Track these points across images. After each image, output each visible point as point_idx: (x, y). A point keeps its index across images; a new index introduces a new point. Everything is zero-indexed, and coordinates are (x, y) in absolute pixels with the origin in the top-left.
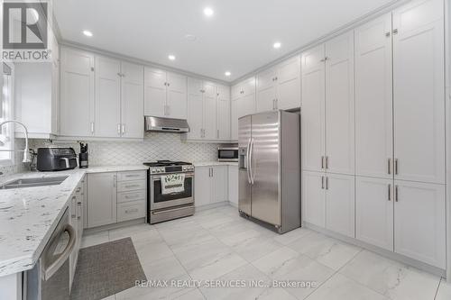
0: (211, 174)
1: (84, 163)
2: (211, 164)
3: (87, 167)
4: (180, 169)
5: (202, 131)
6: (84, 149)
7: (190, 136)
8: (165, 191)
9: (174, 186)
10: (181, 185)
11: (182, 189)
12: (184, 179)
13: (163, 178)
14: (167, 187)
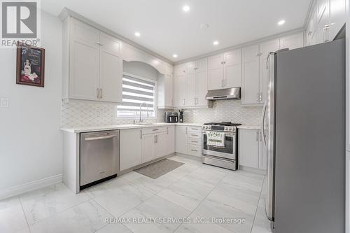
0: (259, 139)
1: (181, 120)
3: (182, 122)
5: (259, 95)
6: (182, 113)
9: (215, 141)
10: (220, 141)
11: (221, 145)
12: (223, 137)
13: (207, 133)
14: (210, 140)
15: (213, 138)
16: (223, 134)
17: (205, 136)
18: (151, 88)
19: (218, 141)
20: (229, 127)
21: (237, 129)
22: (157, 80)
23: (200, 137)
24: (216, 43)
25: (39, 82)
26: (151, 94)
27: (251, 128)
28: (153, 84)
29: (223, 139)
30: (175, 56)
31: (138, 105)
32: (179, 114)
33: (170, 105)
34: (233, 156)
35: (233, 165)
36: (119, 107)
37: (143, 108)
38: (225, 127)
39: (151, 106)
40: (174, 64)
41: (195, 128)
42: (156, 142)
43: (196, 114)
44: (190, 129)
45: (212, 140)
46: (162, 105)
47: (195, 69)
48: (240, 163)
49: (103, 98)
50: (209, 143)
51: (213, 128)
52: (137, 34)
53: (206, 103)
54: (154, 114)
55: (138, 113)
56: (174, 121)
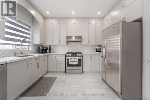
0: (91, 58)
1: (50, 52)
2: (91, 54)
3: (51, 53)
4: (77, 55)
5: (89, 40)
7: (83, 42)
8: (70, 63)
9: (73, 61)
10: (76, 61)
11: (77, 63)
12: (77, 59)
13: (69, 58)
14: (71, 61)
15: (73, 60)
17: (68, 60)
22: (33, 25)
23: (65, 60)
24: (73, 13)
26: (28, 34)
27: (88, 54)
28: (30, 27)
31: (19, 41)
32: (49, 48)
33: (42, 43)
37: (23, 44)
42: (38, 68)
46: (37, 42)
51: (72, 55)
53: (65, 43)
54: (30, 48)
55: (19, 47)
56: (46, 52)
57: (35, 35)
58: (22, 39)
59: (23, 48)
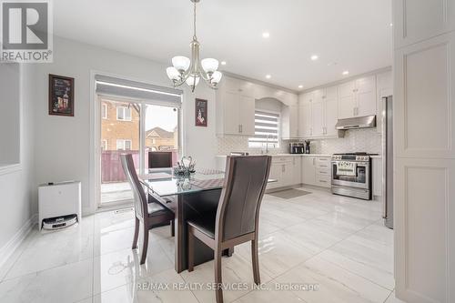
1: (308, 151)
3: (309, 153)
9: (346, 170)
10: (351, 171)
11: (353, 174)
12: (355, 166)
13: (337, 163)
14: (340, 170)
15: (343, 168)
16: (354, 163)
17: (335, 166)
18: (276, 120)
19: (349, 170)
20: (361, 157)
21: (371, 159)
22: (281, 111)
23: (330, 167)
25: (205, 124)
26: (275, 126)
28: (278, 116)
29: (354, 168)
30: (301, 87)
31: (265, 137)
32: (305, 145)
33: (295, 136)
34: (366, 185)
35: (366, 195)
36: (250, 139)
37: (269, 140)
38: (357, 157)
39: (276, 137)
40: (298, 93)
41: (324, 158)
42: (284, 171)
43: (324, 145)
44: (318, 160)
45: (342, 170)
46: (287, 136)
47: (323, 97)
48: (374, 193)
49: (243, 132)
50: (338, 173)
51: (343, 158)
52: (268, 77)
53: (336, 133)
54: (278, 146)
55: (265, 144)
56: (300, 152)
57: (284, 125)
58: (268, 134)
59: (270, 145)
